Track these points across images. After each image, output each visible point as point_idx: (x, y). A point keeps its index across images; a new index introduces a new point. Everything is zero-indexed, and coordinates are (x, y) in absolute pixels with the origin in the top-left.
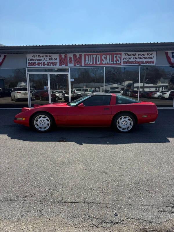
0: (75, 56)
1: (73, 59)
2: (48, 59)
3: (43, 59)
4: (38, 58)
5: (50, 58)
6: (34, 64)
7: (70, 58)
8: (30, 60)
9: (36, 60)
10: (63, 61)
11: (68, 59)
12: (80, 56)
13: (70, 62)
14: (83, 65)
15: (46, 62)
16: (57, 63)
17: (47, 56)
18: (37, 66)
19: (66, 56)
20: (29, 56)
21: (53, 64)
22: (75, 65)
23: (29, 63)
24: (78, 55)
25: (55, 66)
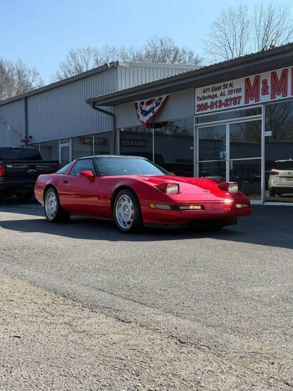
0: (274, 75)
1: (269, 84)
2: (226, 91)
3: (218, 93)
4: (211, 93)
5: (231, 89)
6: (205, 107)
7: (265, 82)
8: (200, 99)
9: (210, 97)
10: (252, 92)
11: (261, 86)
12: (284, 74)
13: (265, 92)
14: (289, 95)
15: (223, 99)
16: (240, 98)
17: (225, 86)
18: (209, 110)
19: (257, 80)
20: (199, 92)
21: (236, 100)
22: (273, 96)
23: (198, 105)
24: (279, 72)
25: (237, 106)
